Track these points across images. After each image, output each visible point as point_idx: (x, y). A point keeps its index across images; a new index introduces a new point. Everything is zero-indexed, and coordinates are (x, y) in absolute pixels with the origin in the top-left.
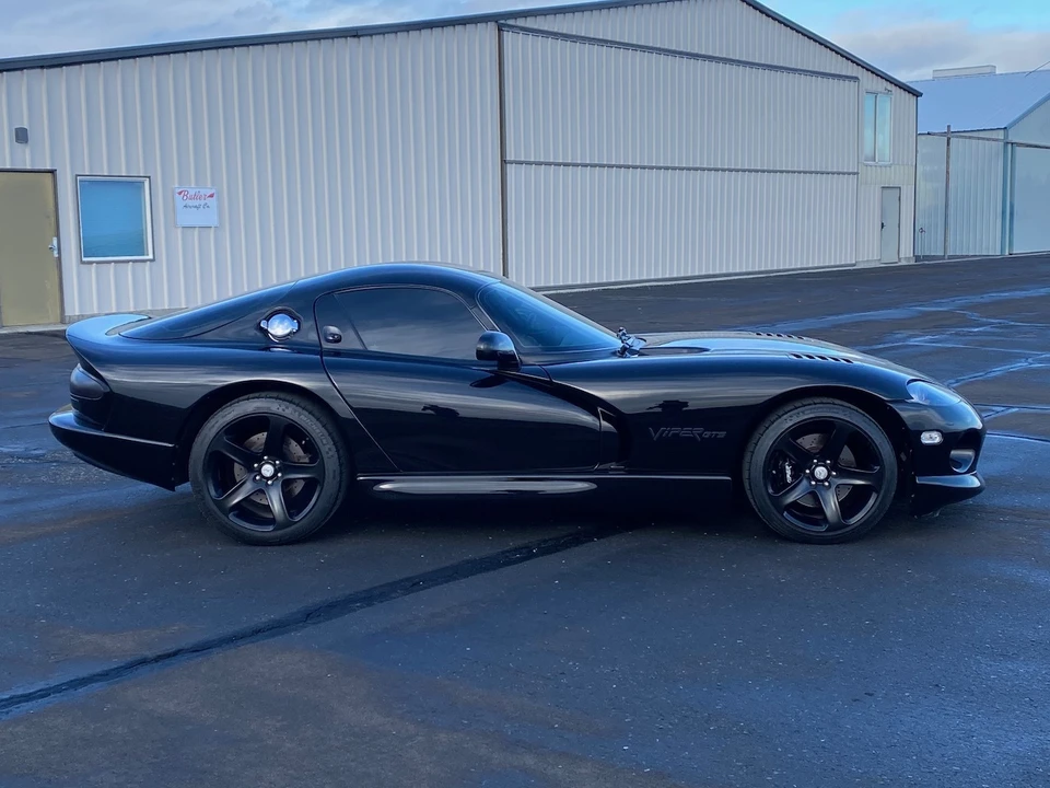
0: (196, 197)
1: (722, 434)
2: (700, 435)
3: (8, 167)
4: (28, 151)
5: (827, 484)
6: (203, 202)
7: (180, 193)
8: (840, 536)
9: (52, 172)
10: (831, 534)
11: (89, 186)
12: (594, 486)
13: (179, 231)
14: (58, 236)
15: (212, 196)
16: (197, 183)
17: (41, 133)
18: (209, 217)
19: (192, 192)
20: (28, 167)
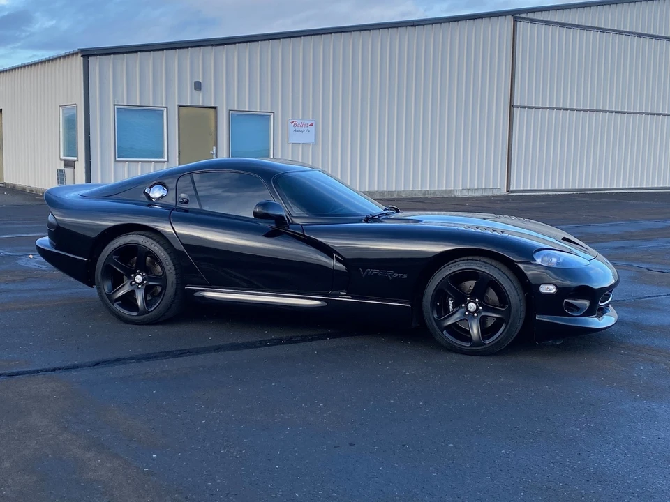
0: (302, 125)
1: (405, 276)
2: (391, 275)
3: (189, 104)
4: (201, 95)
5: (475, 315)
6: (306, 129)
7: (292, 123)
8: (479, 350)
9: (215, 108)
10: (474, 348)
11: (237, 117)
12: (325, 304)
13: (290, 145)
14: (216, 146)
15: (312, 125)
16: (303, 116)
17: (209, 85)
18: (309, 138)
19: (299, 122)
20: (201, 104)
